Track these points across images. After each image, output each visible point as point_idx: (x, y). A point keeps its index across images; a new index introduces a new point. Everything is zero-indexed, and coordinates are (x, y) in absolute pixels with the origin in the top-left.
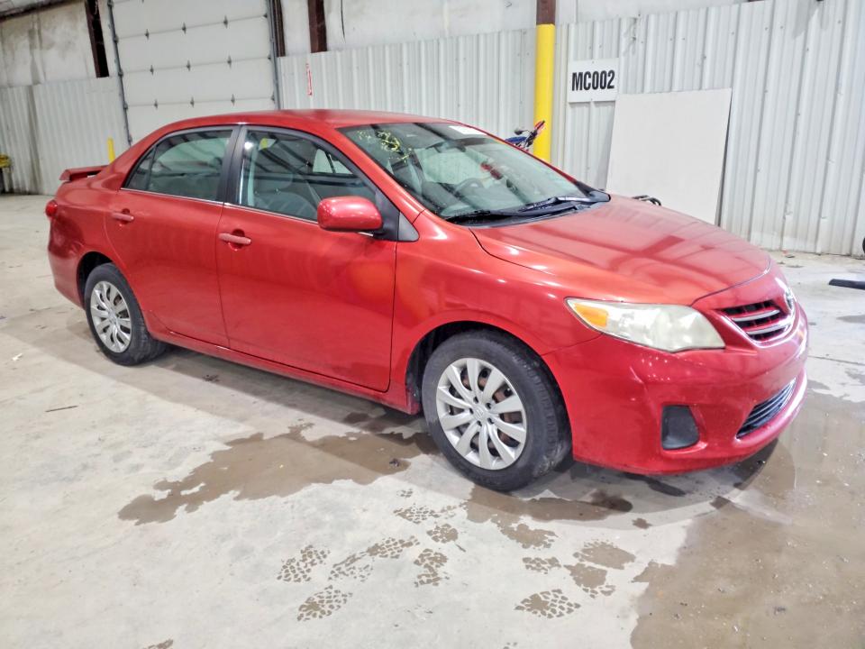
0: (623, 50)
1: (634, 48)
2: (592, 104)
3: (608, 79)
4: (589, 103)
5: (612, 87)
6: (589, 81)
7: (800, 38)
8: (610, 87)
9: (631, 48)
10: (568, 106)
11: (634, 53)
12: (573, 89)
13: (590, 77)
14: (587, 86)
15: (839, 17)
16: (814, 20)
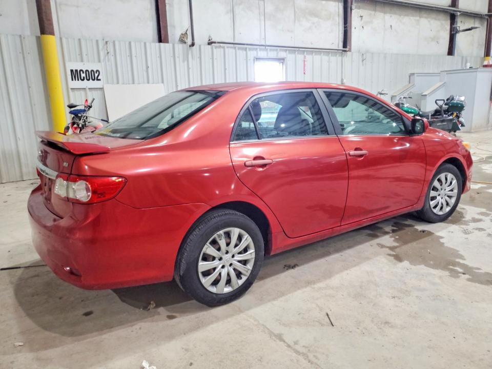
0: (102, 58)
1: (108, 58)
2: (87, 90)
3: (96, 75)
4: (85, 89)
5: (100, 80)
6: (83, 75)
7: (186, 63)
8: (98, 80)
9: (107, 58)
10: (70, 90)
11: (109, 61)
12: (72, 80)
13: (83, 73)
14: (82, 78)
15: (198, 55)
16: (190, 56)
